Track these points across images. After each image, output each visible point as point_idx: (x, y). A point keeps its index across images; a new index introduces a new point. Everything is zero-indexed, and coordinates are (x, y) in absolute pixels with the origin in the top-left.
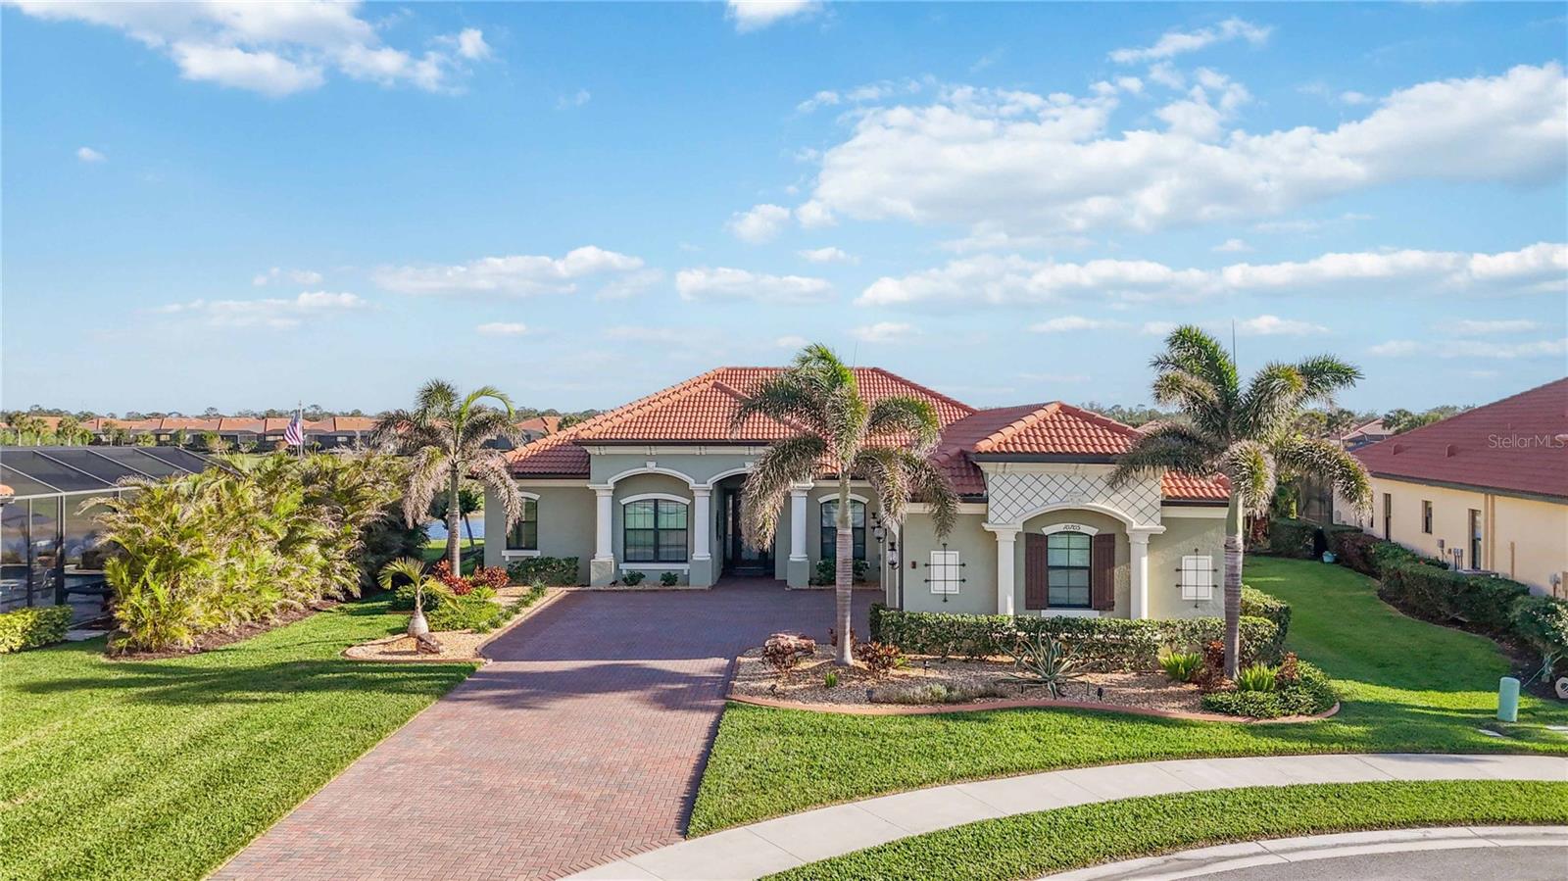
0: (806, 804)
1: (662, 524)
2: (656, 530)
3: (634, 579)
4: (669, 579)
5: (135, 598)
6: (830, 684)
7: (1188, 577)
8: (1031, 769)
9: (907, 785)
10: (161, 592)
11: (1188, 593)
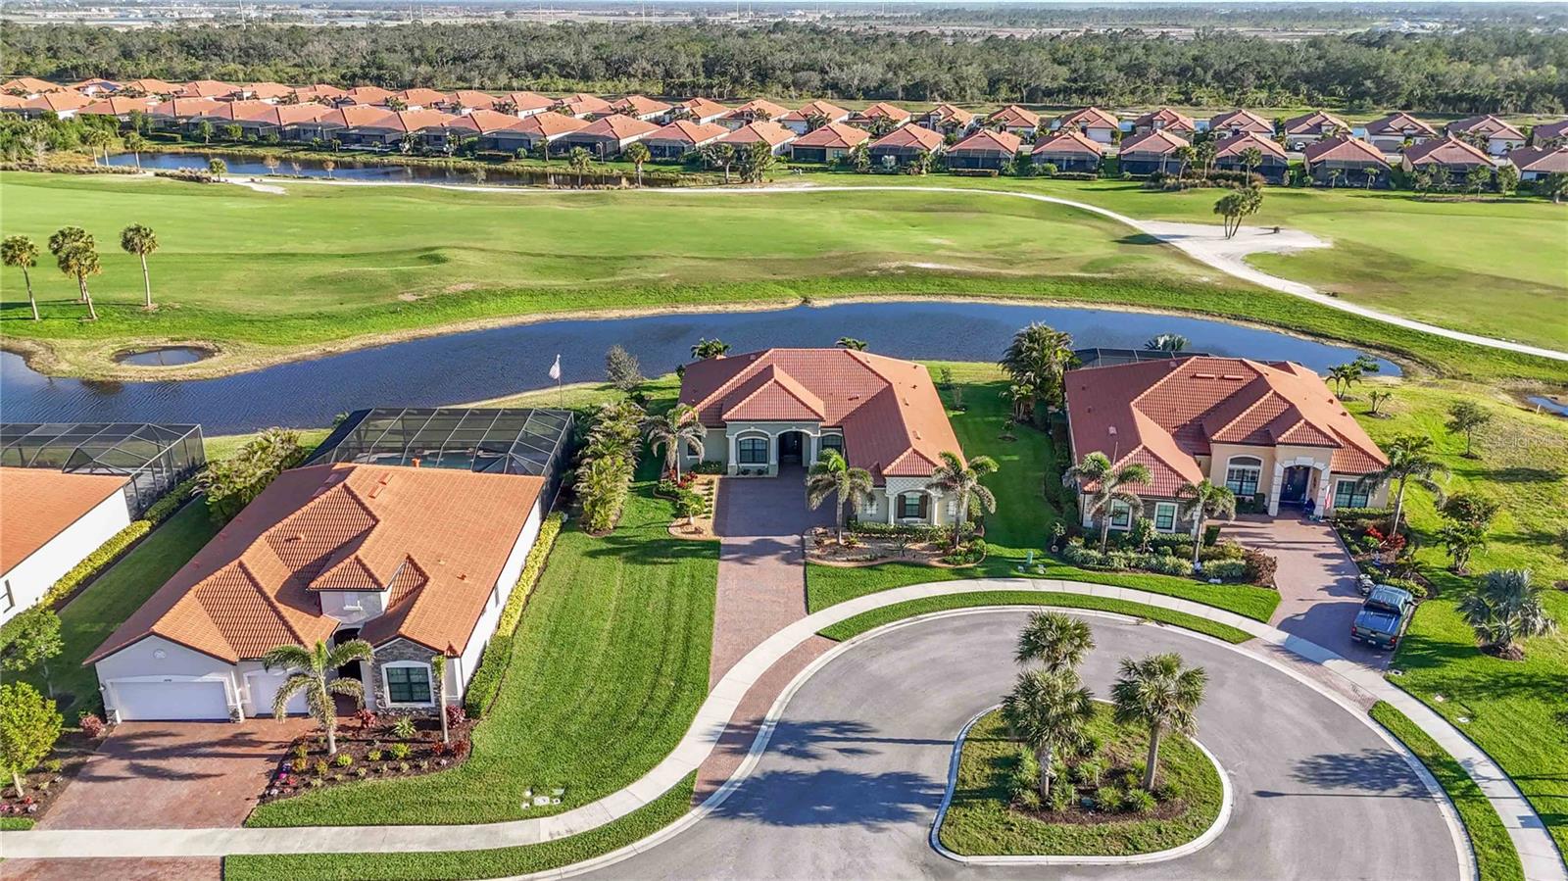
0: (834, 604)
1: (756, 447)
2: (753, 450)
3: (746, 472)
4: (760, 472)
5: (596, 516)
6: (835, 553)
7: (951, 508)
8: (889, 588)
9: (858, 596)
10: (602, 512)
11: (950, 513)
